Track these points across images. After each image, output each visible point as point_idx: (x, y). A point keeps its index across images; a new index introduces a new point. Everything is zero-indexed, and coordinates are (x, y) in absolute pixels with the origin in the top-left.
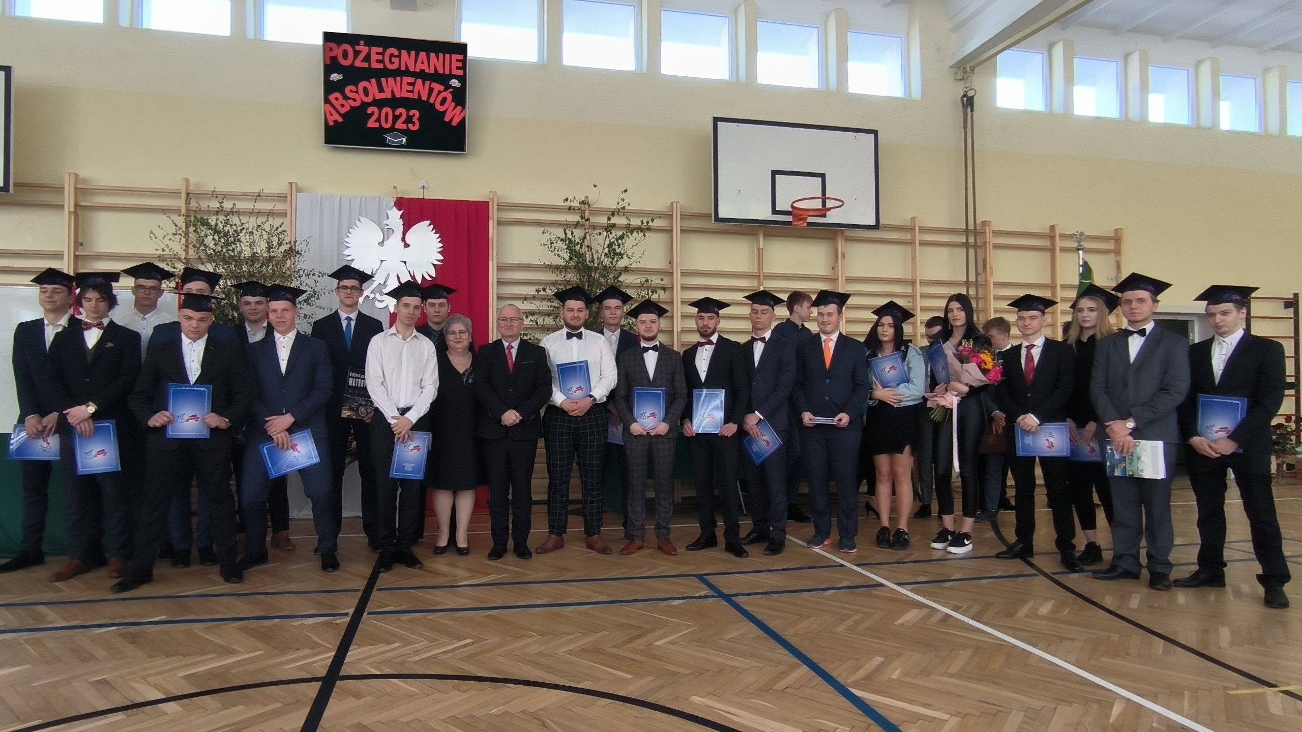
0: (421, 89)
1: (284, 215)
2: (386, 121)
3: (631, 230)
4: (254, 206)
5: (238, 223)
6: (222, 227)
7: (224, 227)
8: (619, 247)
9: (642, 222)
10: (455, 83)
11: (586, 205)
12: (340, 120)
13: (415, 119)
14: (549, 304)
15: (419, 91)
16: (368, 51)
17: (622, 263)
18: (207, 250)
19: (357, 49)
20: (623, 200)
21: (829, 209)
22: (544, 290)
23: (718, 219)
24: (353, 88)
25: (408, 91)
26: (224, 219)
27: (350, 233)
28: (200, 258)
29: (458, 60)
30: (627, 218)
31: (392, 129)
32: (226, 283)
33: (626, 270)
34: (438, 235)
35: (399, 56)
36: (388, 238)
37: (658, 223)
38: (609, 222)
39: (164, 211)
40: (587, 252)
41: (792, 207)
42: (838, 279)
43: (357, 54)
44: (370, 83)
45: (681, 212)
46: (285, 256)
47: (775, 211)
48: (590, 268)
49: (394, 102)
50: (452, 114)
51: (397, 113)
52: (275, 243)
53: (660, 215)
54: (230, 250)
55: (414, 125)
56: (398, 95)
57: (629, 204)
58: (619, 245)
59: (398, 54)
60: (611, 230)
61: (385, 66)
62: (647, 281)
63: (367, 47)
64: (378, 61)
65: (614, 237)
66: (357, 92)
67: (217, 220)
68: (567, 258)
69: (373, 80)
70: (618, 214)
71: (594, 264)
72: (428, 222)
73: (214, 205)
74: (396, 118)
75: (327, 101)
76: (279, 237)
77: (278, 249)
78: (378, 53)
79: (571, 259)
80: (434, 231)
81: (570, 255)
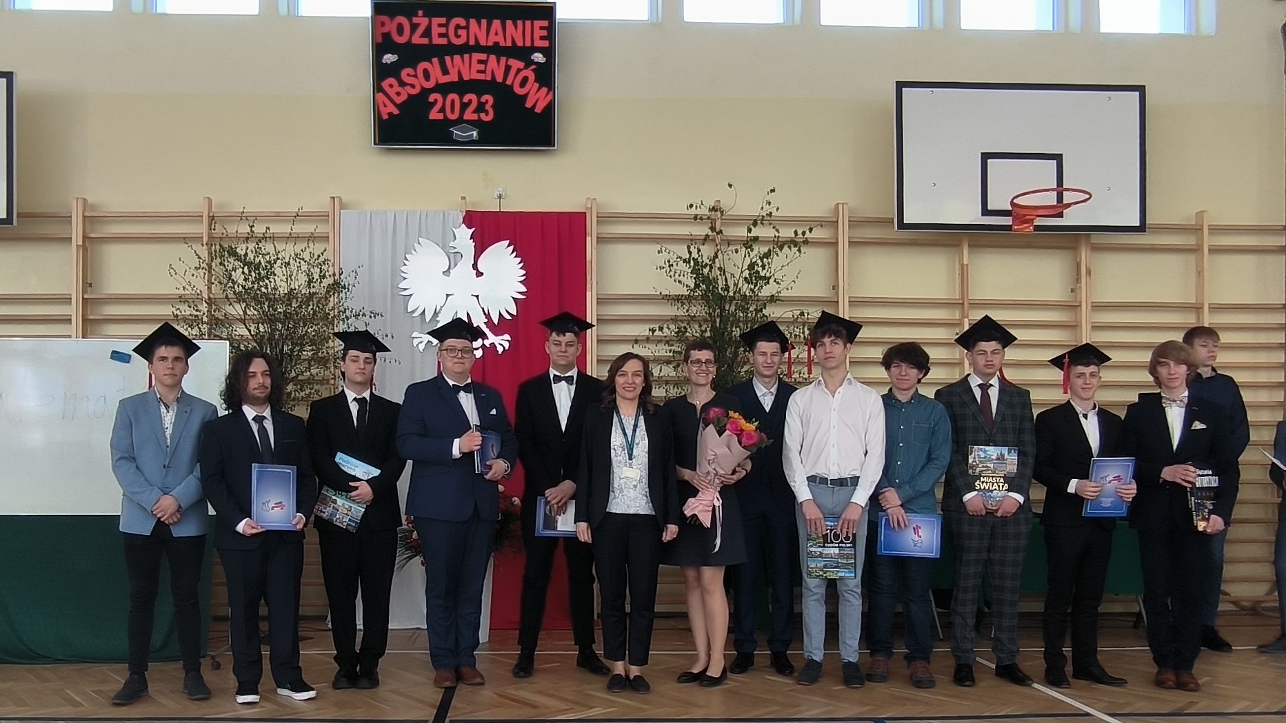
0: (496, 67)
1: (325, 238)
2: (453, 111)
3: (780, 244)
4: (292, 229)
5: (272, 252)
6: (252, 258)
7: (255, 257)
8: (764, 269)
9: (796, 232)
10: (538, 57)
11: (719, 213)
12: (396, 112)
13: (488, 107)
14: (667, 347)
15: (492, 71)
16: (427, 23)
17: (767, 291)
18: (236, 286)
19: (414, 22)
20: (769, 203)
21: (1069, 205)
22: (661, 329)
23: (902, 226)
24: (410, 71)
25: (479, 71)
26: (255, 247)
27: (407, 260)
28: (227, 297)
29: (542, 28)
30: (774, 228)
31: (460, 121)
32: (258, 329)
33: (773, 299)
34: (519, 259)
35: (467, 27)
36: (456, 265)
37: (818, 234)
38: (749, 235)
39: (185, 239)
40: (719, 277)
41: (1012, 204)
42: (1080, 306)
43: (414, 27)
44: (432, 63)
45: (849, 217)
46: (328, 292)
47: (986, 212)
48: (722, 298)
49: (462, 87)
50: (536, 98)
51: (466, 100)
52: (316, 276)
53: (821, 223)
54: (261, 286)
55: (487, 115)
56: (466, 78)
57: (778, 209)
58: (763, 267)
59: (465, 24)
60: (751, 246)
61: (449, 40)
62: (802, 314)
63: (427, 19)
64: (441, 35)
65: (756, 255)
66: (415, 76)
67: (247, 249)
68: (693, 286)
69: (435, 60)
70: (762, 224)
71: (729, 292)
72: (507, 242)
73: (244, 229)
74: (464, 106)
75: (378, 88)
76: (321, 268)
77: (321, 282)
78: (440, 25)
79: (697, 286)
80: (514, 254)
81: (696, 281)
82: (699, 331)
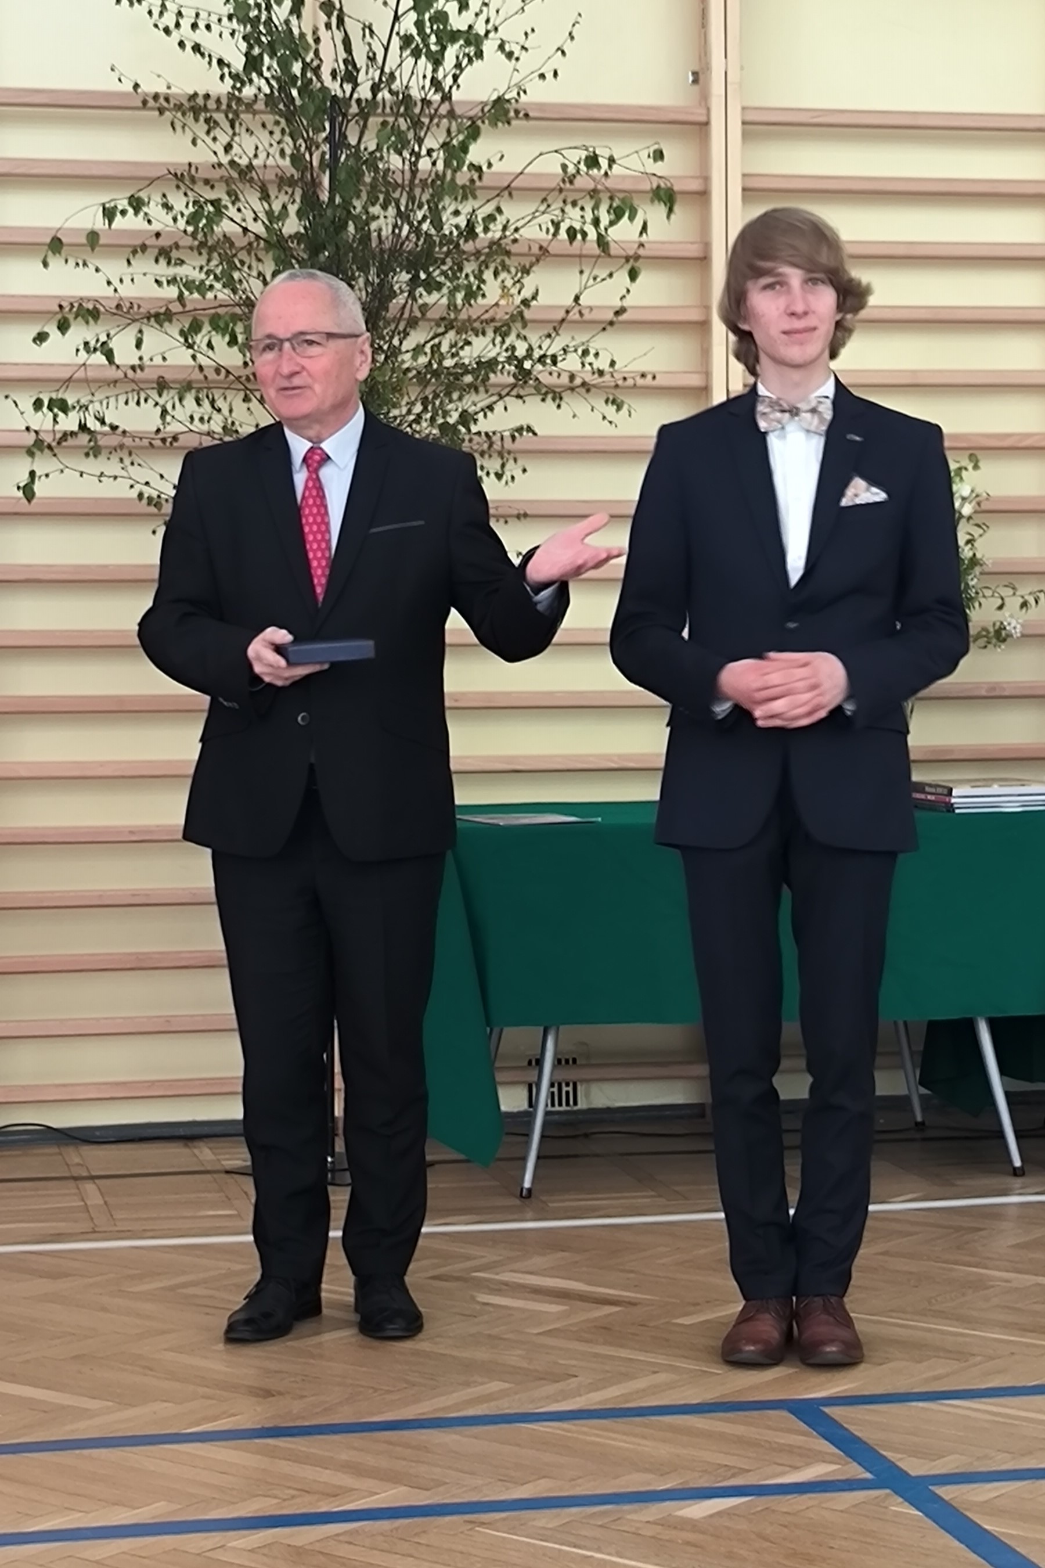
33: (500, 111)
62: (592, 161)
81: (250, 47)
82: (262, 215)
